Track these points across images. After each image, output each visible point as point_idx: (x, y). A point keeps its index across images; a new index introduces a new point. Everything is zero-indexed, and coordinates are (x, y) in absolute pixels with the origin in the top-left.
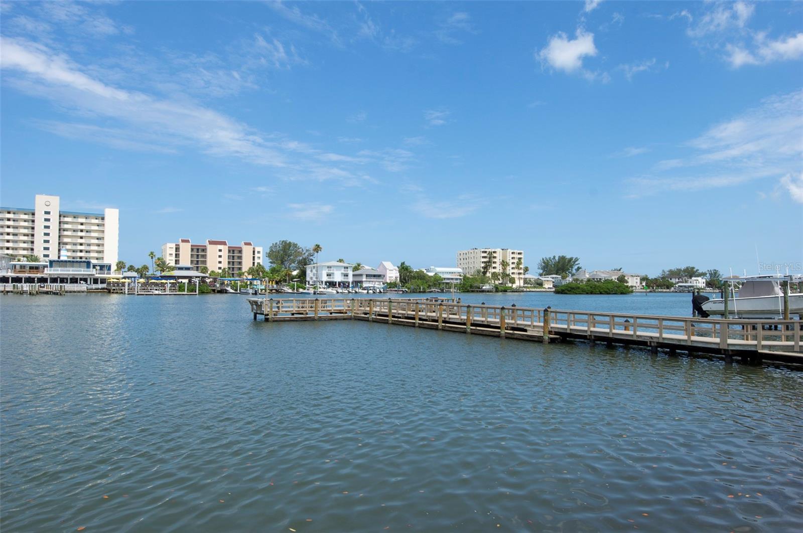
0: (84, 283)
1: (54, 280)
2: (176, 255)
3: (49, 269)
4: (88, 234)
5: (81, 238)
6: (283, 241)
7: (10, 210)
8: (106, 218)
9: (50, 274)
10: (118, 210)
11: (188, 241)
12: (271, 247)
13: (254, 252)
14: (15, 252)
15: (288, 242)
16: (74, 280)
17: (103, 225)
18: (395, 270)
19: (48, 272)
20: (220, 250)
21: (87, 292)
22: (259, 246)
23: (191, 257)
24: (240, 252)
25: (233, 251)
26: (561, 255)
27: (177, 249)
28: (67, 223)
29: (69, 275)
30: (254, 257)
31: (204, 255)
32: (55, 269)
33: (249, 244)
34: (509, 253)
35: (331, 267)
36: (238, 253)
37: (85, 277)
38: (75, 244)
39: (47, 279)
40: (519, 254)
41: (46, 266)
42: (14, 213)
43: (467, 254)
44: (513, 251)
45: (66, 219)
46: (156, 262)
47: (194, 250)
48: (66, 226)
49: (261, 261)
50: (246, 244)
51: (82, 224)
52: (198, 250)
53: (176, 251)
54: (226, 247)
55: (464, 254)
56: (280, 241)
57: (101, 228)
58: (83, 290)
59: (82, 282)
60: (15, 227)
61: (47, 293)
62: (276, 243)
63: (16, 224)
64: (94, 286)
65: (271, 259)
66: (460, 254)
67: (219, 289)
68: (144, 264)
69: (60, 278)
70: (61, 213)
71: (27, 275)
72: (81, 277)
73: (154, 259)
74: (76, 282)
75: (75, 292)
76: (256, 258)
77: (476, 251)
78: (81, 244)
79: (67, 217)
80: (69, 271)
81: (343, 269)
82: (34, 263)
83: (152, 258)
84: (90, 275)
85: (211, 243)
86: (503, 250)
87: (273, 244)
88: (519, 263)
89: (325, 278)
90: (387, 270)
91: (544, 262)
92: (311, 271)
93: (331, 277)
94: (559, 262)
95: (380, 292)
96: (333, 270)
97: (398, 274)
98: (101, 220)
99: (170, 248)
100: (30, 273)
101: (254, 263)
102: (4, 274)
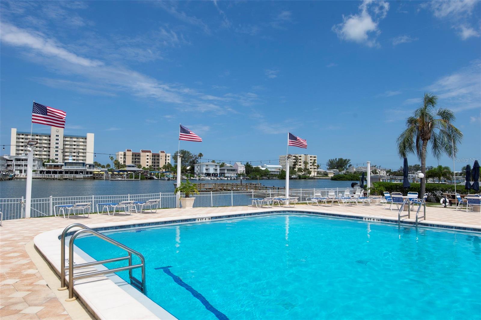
0: (82, 174)
1: (67, 172)
2: (124, 158)
3: (64, 167)
4: (78, 147)
5: (74, 149)
6: (182, 150)
7: (38, 134)
8: (87, 138)
9: (65, 169)
10: (94, 134)
11: (130, 151)
13: (166, 156)
14: (41, 157)
15: (184, 151)
16: (76, 173)
17: (86, 142)
18: (243, 167)
19: (64, 168)
20: (148, 156)
21: (83, 179)
22: (168, 153)
23: (132, 160)
24: (158, 156)
25: (155, 156)
26: (340, 158)
27: (125, 155)
28: (67, 141)
29: (74, 170)
30: (166, 159)
31: (139, 158)
32: (68, 167)
33: (163, 152)
34: (309, 157)
35: (208, 165)
37: (82, 171)
39: (63, 172)
40: (314, 157)
41: (63, 165)
42: (40, 136)
43: (285, 157)
44: (311, 156)
45: (67, 139)
46: (114, 162)
47: (134, 155)
48: (67, 143)
49: (169, 162)
50: (162, 152)
51: (75, 142)
52: (136, 155)
54: (151, 154)
55: (283, 157)
57: (85, 144)
58: (81, 178)
59: (81, 173)
61: (64, 179)
63: (41, 142)
64: (87, 176)
65: (175, 160)
66: (281, 157)
67: (149, 177)
69: (70, 171)
70: (64, 136)
71: (53, 170)
72: (80, 171)
74: (78, 174)
78: (74, 152)
80: (74, 168)
81: (215, 166)
82: (56, 163)
83: (112, 160)
84: (84, 170)
85: (143, 151)
86: (305, 155)
88: (314, 162)
89: (205, 171)
90: (239, 167)
91: (330, 162)
92: (197, 167)
93: (208, 170)
94: (339, 162)
95: (234, 179)
96: (209, 167)
97: (245, 169)
98: (85, 139)
99: (121, 154)
100: (54, 168)
101: (166, 162)
102: (41, 169)
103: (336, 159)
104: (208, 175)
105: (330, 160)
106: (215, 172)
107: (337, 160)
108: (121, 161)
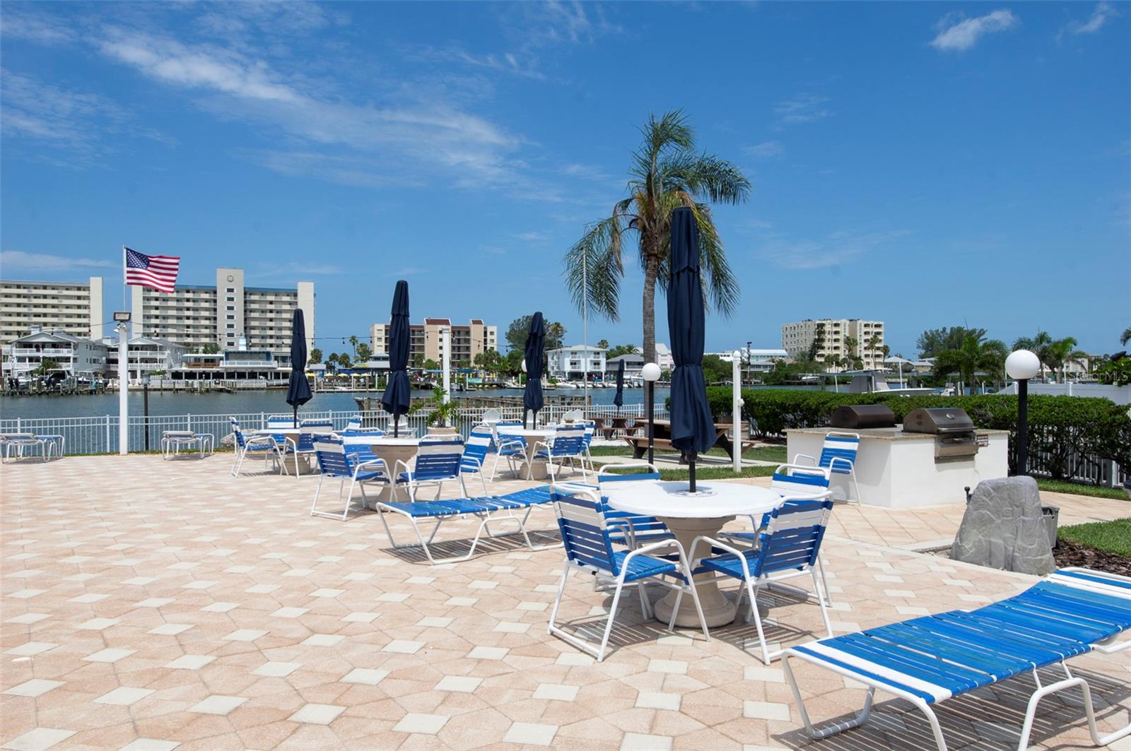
0: (263, 378)
1: (231, 375)
2: (386, 339)
3: (225, 361)
4: (278, 316)
5: (271, 320)
6: (528, 317)
7: (190, 288)
8: (299, 294)
9: (226, 368)
10: (312, 284)
12: (512, 325)
13: (485, 333)
14: (194, 341)
16: (253, 375)
17: (297, 303)
18: (670, 355)
19: (224, 365)
20: (441, 332)
22: (492, 325)
24: (468, 333)
25: (459, 332)
27: (388, 332)
28: (254, 302)
29: (246, 368)
30: (485, 340)
31: (421, 339)
32: (232, 361)
33: (479, 322)
34: (860, 326)
35: (576, 353)
36: (465, 335)
37: (265, 371)
38: (263, 328)
39: (223, 374)
40: (877, 326)
41: (221, 359)
42: (194, 292)
43: (796, 328)
44: (866, 323)
45: (253, 298)
48: (253, 306)
49: (494, 345)
50: (475, 322)
51: (271, 303)
52: (414, 331)
53: (386, 334)
54: (450, 327)
55: (791, 328)
56: (524, 317)
57: (293, 308)
58: (262, 387)
59: (261, 377)
60: (195, 309)
61: (221, 390)
62: (519, 320)
63: (197, 305)
64: (275, 382)
65: (512, 341)
66: (786, 328)
67: (424, 384)
69: (238, 373)
70: (247, 290)
71: (201, 369)
72: (261, 371)
73: (356, 346)
74: (256, 378)
75: (253, 389)
76: (488, 341)
77: (809, 323)
78: (271, 328)
79: (254, 295)
80: (248, 364)
81: (593, 355)
82: (210, 355)
83: (353, 344)
84: (269, 368)
85: (430, 322)
86: (851, 320)
87: (515, 321)
88: (875, 339)
89: (568, 368)
90: (659, 356)
91: (927, 338)
92: (553, 358)
93: (577, 366)
94: (951, 337)
95: (639, 386)
96: (579, 357)
97: (672, 361)
98: (293, 297)
99: (378, 330)
100: (205, 366)
101: (485, 348)
102: (177, 368)
103: (944, 329)
104: (576, 376)
105: (926, 333)
106: (595, 368)
107: (948, 331)
108: (379, 346)
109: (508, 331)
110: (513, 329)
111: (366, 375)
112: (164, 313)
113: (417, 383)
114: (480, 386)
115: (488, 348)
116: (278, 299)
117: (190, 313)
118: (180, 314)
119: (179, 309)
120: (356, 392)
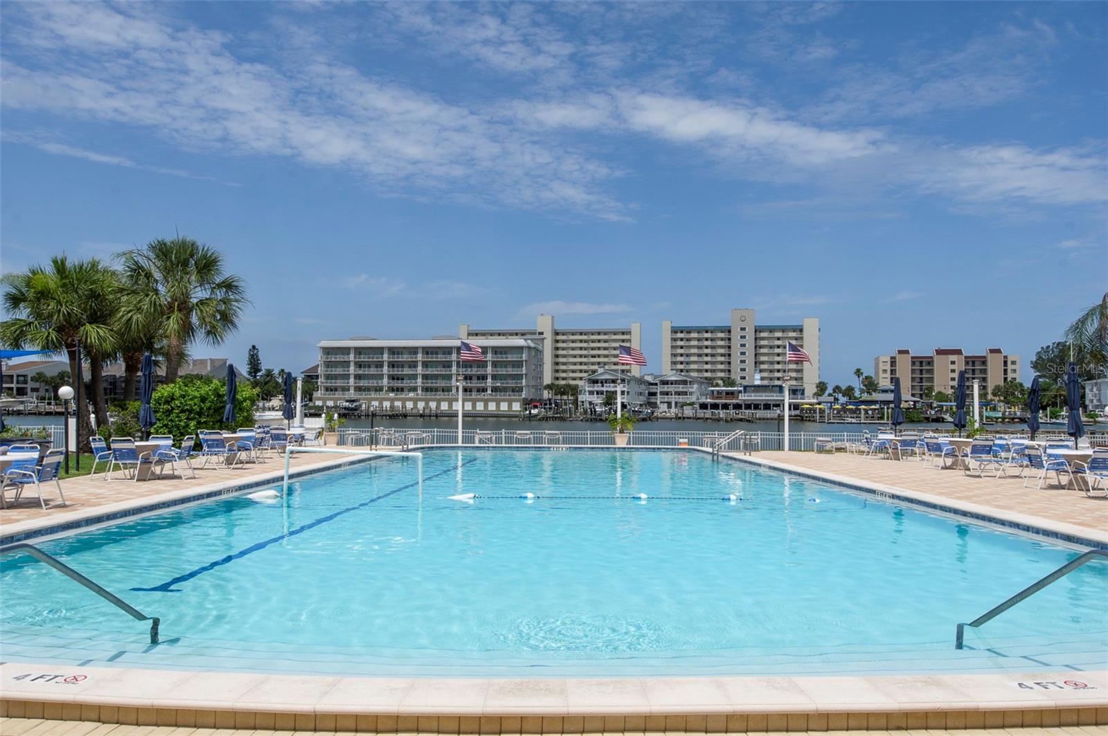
0: (777, 409)
1: (748, 407)
2: (892, 370)
3: (743, 394)
5: (778, 355)
7: (708, 328)
8: (805, 330)
9: (744, 400)
11: (907, 353)
12: (1039, 353)
13: (1005, 363)
14: (714, 375)
16: (767, 406)
17: (802, 338)
19: (743, 397)
20: (953, 363)
23: (912, 373)
24: (984, 363)
25: (973, 363)
27: (893, 363)
28: (763, 339)
29: (762, 400)
30: (1005, 371)
31: (930, 369)
32: (749, 394)
36: (980, 366)
37: (778, 403)
38: (772, 363)
39: (741, 405)
41: (740, 392)
42: (712, 332)
45: (763, 335)
46: (863, 382)
47: (916, 363)
48: (763, 343)
51: (779, 339)
52: (921, 363)
53: (892, 366)
54: (962, 358)
56: (1054, 344)
57: (799, 343)
60: (713, 347)
61: (741, 420)
62: (1048, 347)
63: (714, 344)
65: (1039, 371)
67: (934, 417)
68: (847, 385)
69: (754, 405)
70: (757, 328)
71: (724, 401)
72: (774, 403)
73: (861, 379)
74: (770, 409)
75: (768, 419)
76: (1009, 371)
78: (778, 363)
79: (764, 332)
80: (762, 396)
82: (730, 388)
83: (859, 377)
84: (781, 400)
85: (939, 352)
87: (1042, 348)
98: (799, 333)
99: (884, 362)
100: (726, 399)
101: (1005, 379)
102: (703, 400)
108: (883, 378)
109: (1034, 359)
110: (1040, 357)
111: (873, 407)
112: (687, 351)
113: (926, 416)
114: (1000, 420)
115: (1009, 379)
116: (785, 335)
117: (708, 351)
118: (701, 352)
119: (699, 347)
120: (865, 423)
